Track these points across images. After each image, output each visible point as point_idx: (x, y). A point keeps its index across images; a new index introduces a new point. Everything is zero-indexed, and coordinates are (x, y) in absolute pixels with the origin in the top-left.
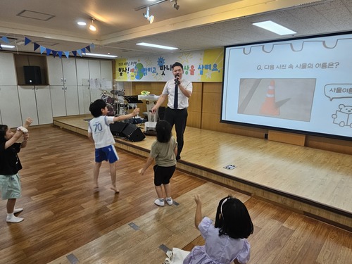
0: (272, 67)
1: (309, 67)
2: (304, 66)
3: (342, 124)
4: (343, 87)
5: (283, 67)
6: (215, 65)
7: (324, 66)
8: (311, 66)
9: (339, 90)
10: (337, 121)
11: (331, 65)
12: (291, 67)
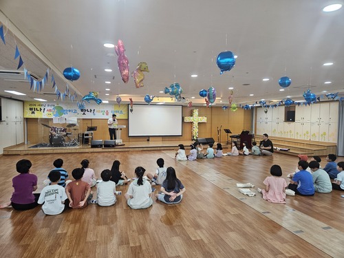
6: (121, 111)
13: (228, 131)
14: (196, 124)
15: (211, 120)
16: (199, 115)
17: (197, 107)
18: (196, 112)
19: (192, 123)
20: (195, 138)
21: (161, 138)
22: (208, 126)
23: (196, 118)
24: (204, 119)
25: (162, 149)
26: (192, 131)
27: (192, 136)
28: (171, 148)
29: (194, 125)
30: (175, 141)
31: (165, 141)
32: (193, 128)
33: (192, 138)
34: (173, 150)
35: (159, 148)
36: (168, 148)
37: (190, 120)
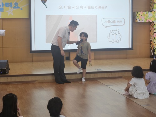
0: (69, 7)
1: (92, 8)
2: (89, 7)
3: (113, 41)
4: (110, 20)
5: (76, 7)
6: (16, 4)
8: (93, 8)
9: (109, 22)
10: (111, 40)
11: (103, 7)
12: (81, 7)
25: (99, 76)
26: (151, 40)
27: (151, 49)
28: (117, 75)
29: (155, 27)
30: (120, 58)
31: (99, 59)
32: (152, 33)
33: (151, 53)
34: (121, 77)
35: (93, 74)
36: (110, 75)
37: (147, 19)
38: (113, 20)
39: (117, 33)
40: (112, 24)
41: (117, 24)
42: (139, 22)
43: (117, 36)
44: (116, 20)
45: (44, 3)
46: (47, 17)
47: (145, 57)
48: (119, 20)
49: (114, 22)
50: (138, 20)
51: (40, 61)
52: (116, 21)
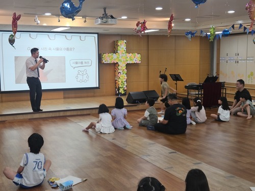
2: (58, 49)
3: (81, 81)
4: (78, 61)
5: (45, 49)
7: (68, 49)
8: (61, 50)
9: (77, 63)
10: (79, 80)
11: (71, 49)
12: (50, 49)
13: (177, 78)
14: (122, 67)
15: (147, 59)
16: (128, 51)
17: (122, 36)
18: (122, 45)
19: (115, 65)
20: (121, 91)
21: (62, 93)
22: (143, 69)
23: (123, 57)
24: (136, 58)
25: (68, 113)
26: (116, 79)
27: (116, 88)
28: (85, 112)
29: (119, 68)
30: (88, 97)
31: (69, 98)
32: (117, 73)
33: (116, 92)
34: (89, 115)
35: (63, 112)
36: (79, 113)
37: (112, 60)
38: (80, 61)
39: (85, 73)
40: (80, 65)
41: (84, 65)
42: (105, 62)
43: (85, 76)
44: (84, 61)
45: (12, 45)
46: (16, 58)
47: (111, 95)
48: (86, 61)
49: (82, 63)
50: (104, 61)
51: (10, 101)
52: (84, 63)
